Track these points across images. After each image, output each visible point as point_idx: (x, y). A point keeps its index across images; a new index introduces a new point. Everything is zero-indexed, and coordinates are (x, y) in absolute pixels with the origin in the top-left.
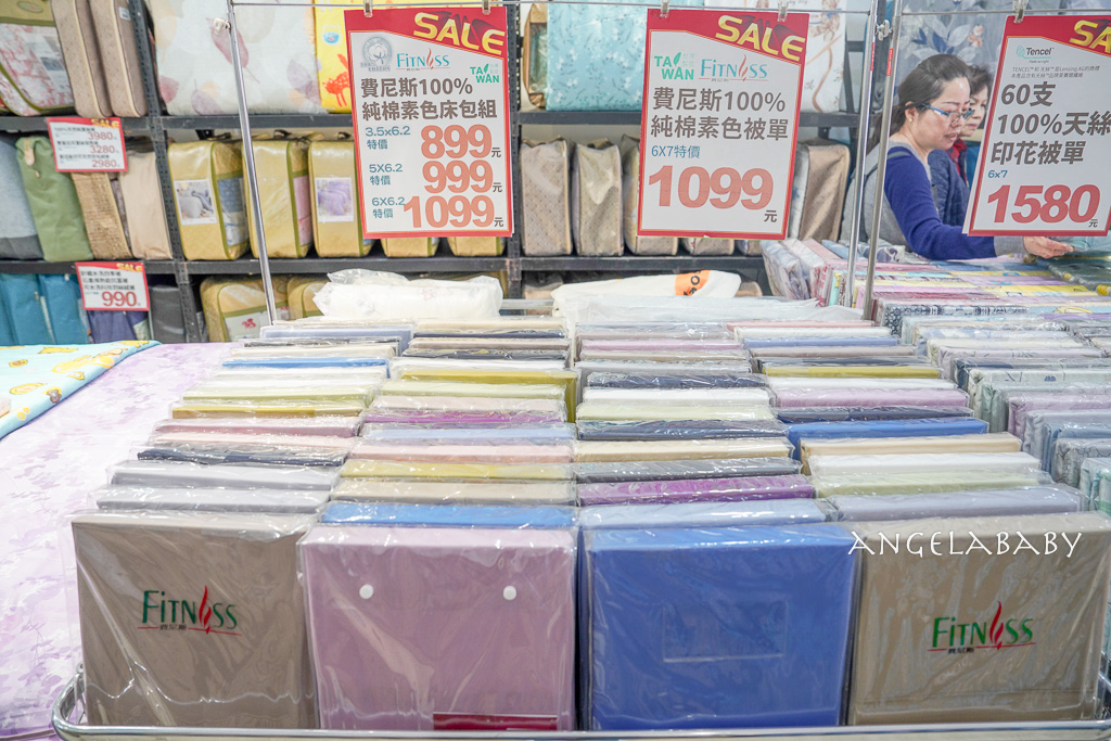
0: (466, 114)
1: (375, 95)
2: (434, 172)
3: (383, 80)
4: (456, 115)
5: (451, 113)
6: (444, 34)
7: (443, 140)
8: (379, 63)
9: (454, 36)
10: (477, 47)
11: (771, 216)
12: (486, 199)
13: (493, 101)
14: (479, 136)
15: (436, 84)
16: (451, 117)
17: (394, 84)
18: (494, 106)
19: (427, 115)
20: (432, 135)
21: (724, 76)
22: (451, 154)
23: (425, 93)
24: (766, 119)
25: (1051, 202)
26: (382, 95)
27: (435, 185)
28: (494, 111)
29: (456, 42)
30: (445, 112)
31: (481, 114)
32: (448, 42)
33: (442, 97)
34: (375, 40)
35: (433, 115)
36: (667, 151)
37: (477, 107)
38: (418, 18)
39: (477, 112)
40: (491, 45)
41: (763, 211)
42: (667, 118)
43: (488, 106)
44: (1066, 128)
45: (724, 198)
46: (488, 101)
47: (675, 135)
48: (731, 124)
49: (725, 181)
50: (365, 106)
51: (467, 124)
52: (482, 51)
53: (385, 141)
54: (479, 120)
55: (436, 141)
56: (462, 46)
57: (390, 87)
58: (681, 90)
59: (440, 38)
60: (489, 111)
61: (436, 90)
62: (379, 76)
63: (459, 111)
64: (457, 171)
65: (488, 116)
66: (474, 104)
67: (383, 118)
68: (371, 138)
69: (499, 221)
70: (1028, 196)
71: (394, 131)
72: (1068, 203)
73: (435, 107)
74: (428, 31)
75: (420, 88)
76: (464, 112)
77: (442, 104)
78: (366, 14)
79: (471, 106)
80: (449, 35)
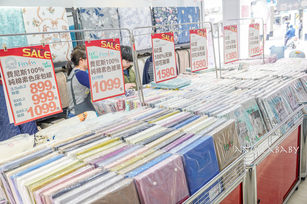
0: (43, 78)
1: (12, 76)
2: (36, 98)
3: (14, 71)
4: (40, 79)
5: (38, 78)
6: (33, 54)
7: (37, 87)
8: (12, 66)
9: (36, 54)
10: (43, 57)
11: (121, 89)
12: (53, 102)
13: (50, 73)
14: (48, 84)
15: (32, 70)
16: (39, 80)
17: (19, 72)
18: (51, 74)
19: (31, 80)
20: (33, 86)
21: (105, 56)
22: (40, 91)
23: (29, 73)
24: (116, 65)
25: (167, 72)
26: (15, 76)
27: (37, 102)
28: (51, 75)
29: (37, 56)
30: (37, 78)
31: (48, 77)
32: (34, 57)
33: (35, 74)
34: (10, 59)
35: (33, 80)
36: (96, 78)
37: (46, 75)
38: (24, 50)
39: (46, 77)
40: (47, 56)
41: (119, 88)
42: (94, 69)
43: (49, 74)
44: (166, 56)
45: (111, 87)
46: (49, 73)
47: (97, 73)
48: (108, 68)
49: (110, 83)
50: (9, 81)
51: (43, 81)
52: (45, 58)
53: (18, 91)
54: (47, 79)
55: (35, 88)
56: (39, 57)
57: (17, 73)
58: (96, 61)
59: (32, 56)
60: (50, 76)
61: (33, 72)
62: (13, 70)
63: (41, 77)
64: (43, 96)
65: (50, 77)
66: (45, 74)
67: (16, 84)
68: (13, 91)
69: (58, 108)
70: (163, 72)
71: (21, 87)
72: (170, 72)
73: (33, 77)
74: (27, 54)
75: (27, 72)
76: (42, 77)
77: (35, 76)
78: (5, 51)
79: (44, 75)
80: (34, 55)
